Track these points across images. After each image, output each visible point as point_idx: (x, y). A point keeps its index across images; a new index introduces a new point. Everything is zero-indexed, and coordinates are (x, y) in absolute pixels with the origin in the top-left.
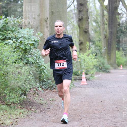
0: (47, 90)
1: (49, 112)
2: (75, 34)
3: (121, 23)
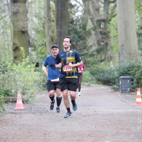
2: (7, 35)
3: (74, 19)
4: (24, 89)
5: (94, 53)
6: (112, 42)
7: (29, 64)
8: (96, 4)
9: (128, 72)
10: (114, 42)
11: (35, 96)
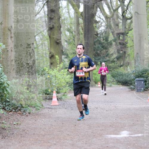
0: (11, 111)
1: (13, 138)
2: (45, 46)
3: (99, 33)
4: (58, 89)
5: (115, 60)
6: (129, 51)
7: (62, 69)
8: (116, 20)
9: (142, 75)
10: (131, 50)
11: (67, 94)
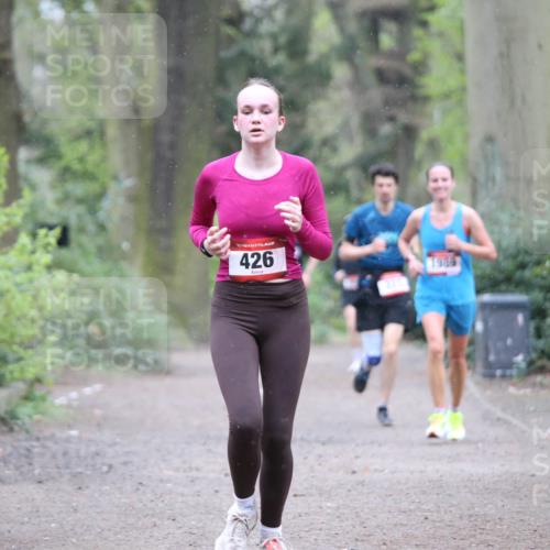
5: (350, 176)
10: (450, 119)
11: (49, 392)
